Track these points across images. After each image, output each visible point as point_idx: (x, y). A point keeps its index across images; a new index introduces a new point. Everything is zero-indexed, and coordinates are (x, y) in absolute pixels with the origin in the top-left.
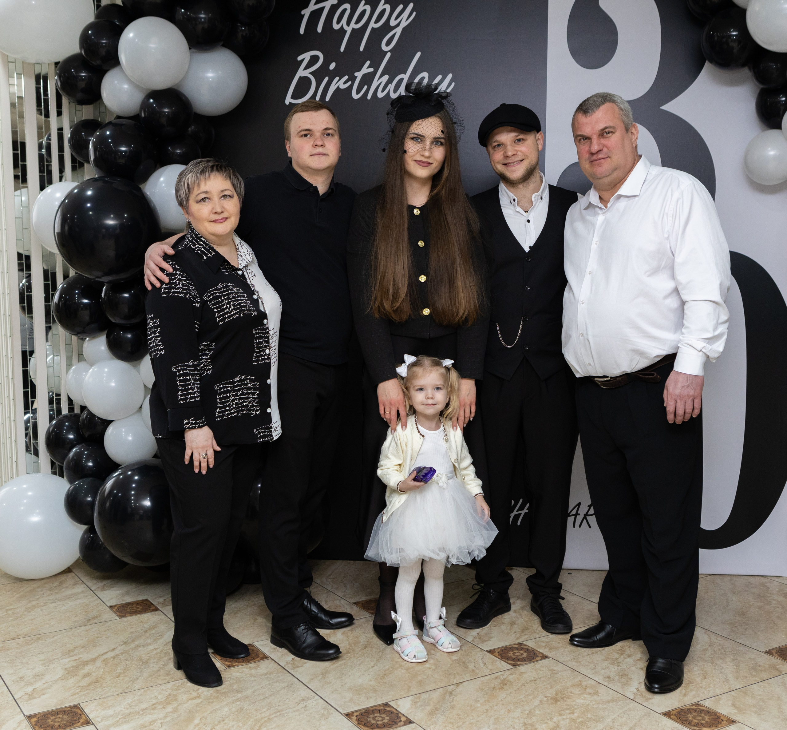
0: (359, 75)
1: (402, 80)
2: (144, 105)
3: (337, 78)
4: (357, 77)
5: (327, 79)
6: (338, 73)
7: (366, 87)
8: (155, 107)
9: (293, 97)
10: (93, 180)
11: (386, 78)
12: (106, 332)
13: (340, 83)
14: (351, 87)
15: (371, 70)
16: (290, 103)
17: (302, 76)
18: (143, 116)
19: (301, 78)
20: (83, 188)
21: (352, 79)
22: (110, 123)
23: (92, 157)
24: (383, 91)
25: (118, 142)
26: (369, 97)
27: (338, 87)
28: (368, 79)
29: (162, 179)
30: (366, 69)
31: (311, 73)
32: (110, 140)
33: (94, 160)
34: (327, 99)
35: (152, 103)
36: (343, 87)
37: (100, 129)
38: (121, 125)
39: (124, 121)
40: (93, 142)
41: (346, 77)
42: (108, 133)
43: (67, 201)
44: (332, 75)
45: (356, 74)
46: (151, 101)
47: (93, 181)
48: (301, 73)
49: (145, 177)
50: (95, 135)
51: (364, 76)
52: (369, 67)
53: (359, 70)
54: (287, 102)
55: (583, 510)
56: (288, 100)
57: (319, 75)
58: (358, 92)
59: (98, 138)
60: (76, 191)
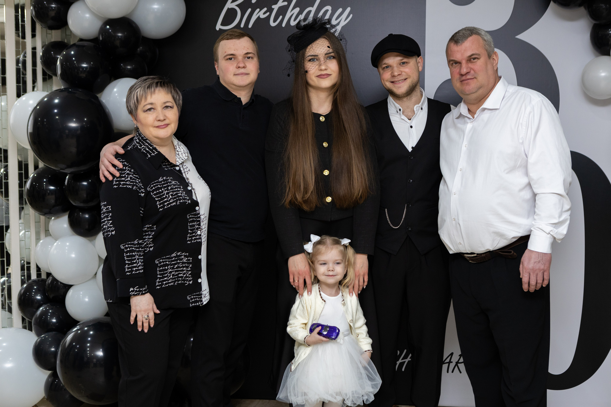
0: (276, 7)
1: (310, 12)
2: (102, 30)
3: (258, 10)
4: (273, 9)
5: (250, 10)
6: (259, 5)
7: (281, 17)
8: (111, 32)
9: (222, 24)
10: (60, 90)
11: (297, 10)
12: (68, 213)
13: (261, 14)
14: (269, 16)
15: (286, 3)
16: (220, 29)
17: (230, 7)
18: (101, 39)
19: (228, 9)
20: (51, 97)
21: (270, 10)
22: (74, 45)
23: (59, 72)
24: (295, 20)
25: (80, 61)
26: (284, 25)
27: (259, 17)
28: (283, 11)
29: (115, 90)
30: (281, 3)
31: (237, 6)
32: (74, 59)
33: (61, 74)
34: (250, 26)
35: (109, 29)
36: (263, 16)
37: (66, 49)
38: (83, 46)
39: (85, 43)
40: (61, 60)
41: (265, 9)
42: (72, 53)
43: (38, 107)
44: (254, 7)
45: (273, 7)
46: (108, 27)
47: (60, 92)
48: (229, 5)
49: (102, 88)
50: (62, 54)
51: (280, 8)
52: (283, 2)
53: (276, 3)
54: (217, 29)
55: (455, 359)
56: (219, 27)
57: (243, 7)
58: (275, 21)
59: (64, 56)
60: (46, 99)
